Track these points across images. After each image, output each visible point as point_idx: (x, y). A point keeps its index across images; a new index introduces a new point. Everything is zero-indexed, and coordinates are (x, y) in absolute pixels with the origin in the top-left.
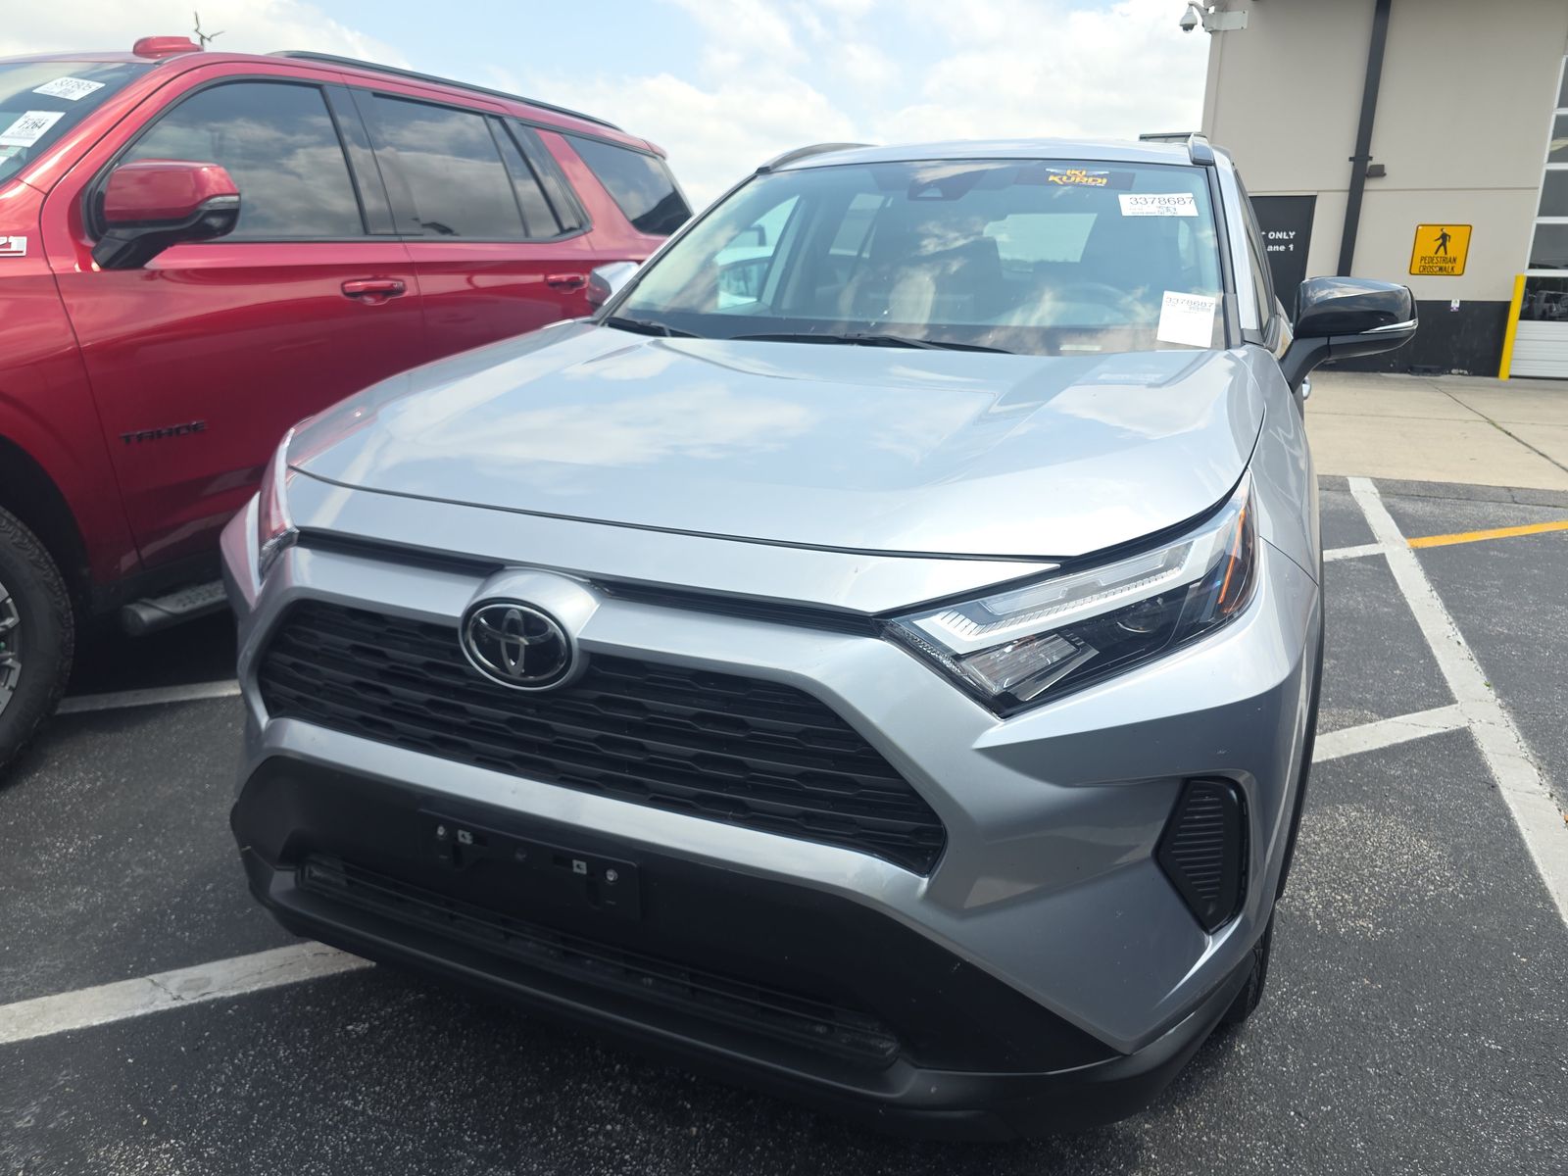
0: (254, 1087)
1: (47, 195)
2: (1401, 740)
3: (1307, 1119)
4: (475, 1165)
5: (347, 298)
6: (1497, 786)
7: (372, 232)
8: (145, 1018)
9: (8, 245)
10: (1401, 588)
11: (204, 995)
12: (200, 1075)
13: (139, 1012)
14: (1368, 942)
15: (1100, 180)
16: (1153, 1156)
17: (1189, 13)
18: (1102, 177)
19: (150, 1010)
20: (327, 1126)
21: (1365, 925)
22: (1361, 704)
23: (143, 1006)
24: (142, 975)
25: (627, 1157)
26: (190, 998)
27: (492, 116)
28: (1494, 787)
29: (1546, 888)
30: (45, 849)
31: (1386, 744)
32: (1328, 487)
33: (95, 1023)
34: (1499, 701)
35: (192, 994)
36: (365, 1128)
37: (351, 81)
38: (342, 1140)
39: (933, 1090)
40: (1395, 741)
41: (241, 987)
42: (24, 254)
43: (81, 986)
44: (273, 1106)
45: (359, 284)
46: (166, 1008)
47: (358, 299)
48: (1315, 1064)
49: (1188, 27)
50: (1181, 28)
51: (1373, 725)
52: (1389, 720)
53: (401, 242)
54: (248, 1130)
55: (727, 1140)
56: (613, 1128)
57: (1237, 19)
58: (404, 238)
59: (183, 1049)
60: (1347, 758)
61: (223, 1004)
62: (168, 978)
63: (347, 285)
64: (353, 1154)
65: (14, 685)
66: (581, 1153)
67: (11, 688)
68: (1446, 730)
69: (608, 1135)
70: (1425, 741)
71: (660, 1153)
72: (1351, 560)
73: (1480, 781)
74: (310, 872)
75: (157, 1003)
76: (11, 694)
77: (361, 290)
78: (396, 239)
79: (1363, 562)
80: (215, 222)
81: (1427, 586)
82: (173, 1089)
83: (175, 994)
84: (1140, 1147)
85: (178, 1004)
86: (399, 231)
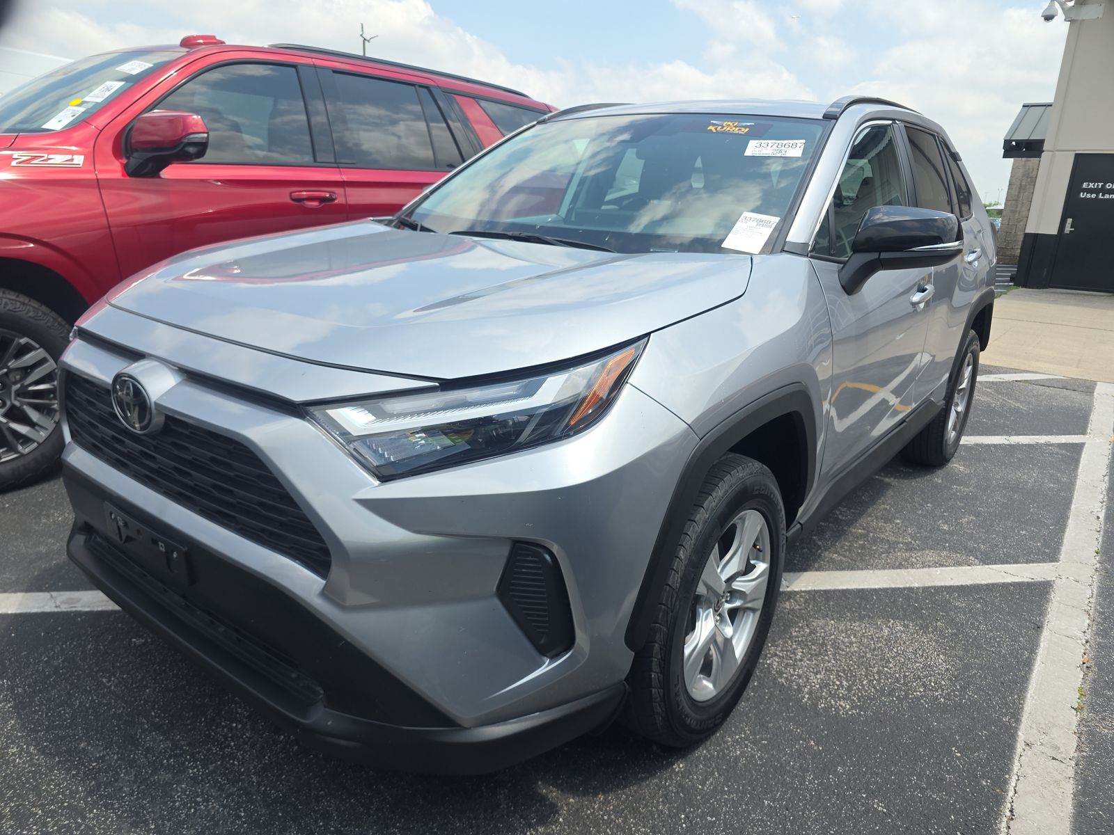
0: (63, 662)
1: (101, 131)
2: (983, 582)
3: (691, 822)
4: (147, 729)
5: (292, 202)
6: (1043, 627)
7: (318, 160)
8: (35, 614)
9: (72, 160)
10: (1080, 470)
11: (72, 607)
12: (42, 649)
13: (34, 611)
14: (837, 716)
15: (743, 129)
16: (561, 820)
17: (1051, 6)
18: (745, 127)
19: (39, 610)
20: (86, 690)
21: (844, 705)
22: (971, 552)
23: (38, 608)
24: (48, 592)
25: (232, 744)
26: (64, 608)
27: (420, 86)
28: (1039, 628)
29: (1022, 708)
30: (47, 516)
31: (969, 583)
32: (1076, 388)
33: (10, 612)
34: (1098, 565)
35: (67, 606)
36: (104, 696)
37: (317, 62)
38: (88, 699)
39: (329, 723)
40: (978, 582)
41: (93, 607)
42: (80, 166)
43: (15, 592)
44: (65, 674)
45: (304, 193)
46: (49, 611)
47: (302, 203)
48: (726, 789)
49: (1048, 18)
50: (1043, 18)
51: (970, 567)
52: (987, 566)
53: (338, 168)
54: (46, 683)
55: (296, 747)
56: (236, 726)
57: (1093, 12)
58: (340, 165)
59: (42, 634)
60: (925, 589)
61: (79, 614)
62: (60, 595)
63: (293, 194)
64: (88, 709)
65: (57, 420)
66: (209, 736)
67: (55, 422)
68: (1030, 580)
69: (231, 729)
70: (1005, 586)
71: (252, 747)
72: (1052, 445)
73: (1030, 622)
74: (95, 537)
75: (46, 607)
76: (54, 425)
77: (305, 197)
78: (335, 165)
79: (1060, 448)
80: (191, 150)
81: (1104, 471)
82: (23, 654)
83: (58, 604)
84: (557, 812)
85: (56, 610)
86: (338, 161)
